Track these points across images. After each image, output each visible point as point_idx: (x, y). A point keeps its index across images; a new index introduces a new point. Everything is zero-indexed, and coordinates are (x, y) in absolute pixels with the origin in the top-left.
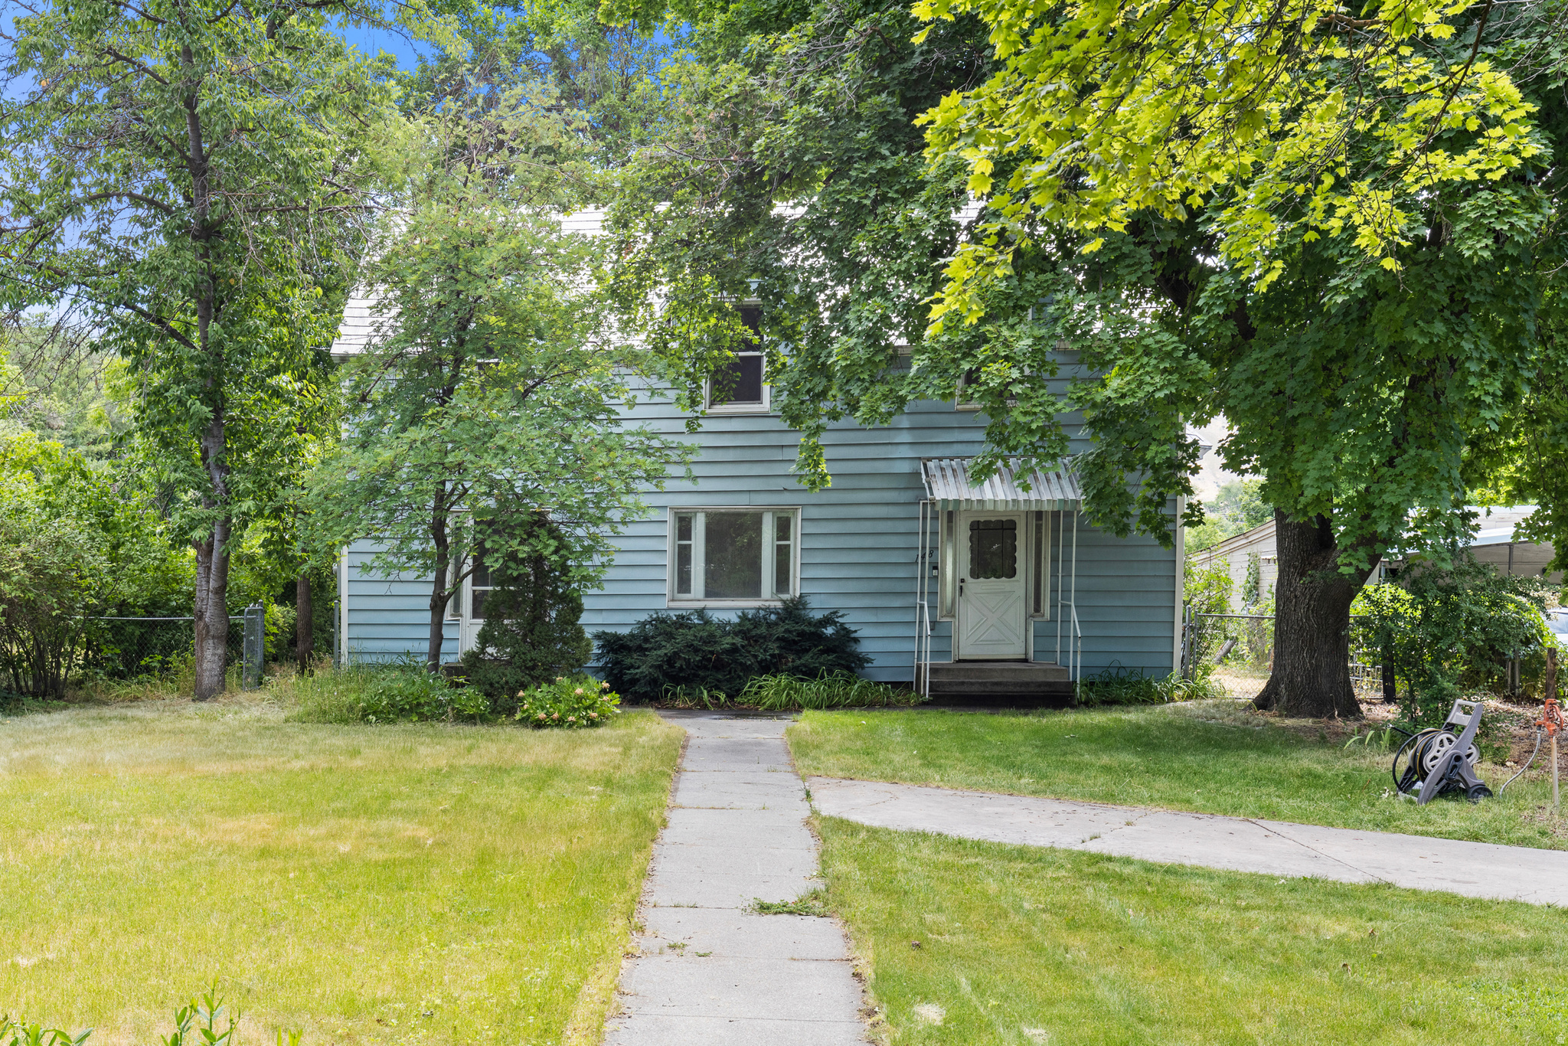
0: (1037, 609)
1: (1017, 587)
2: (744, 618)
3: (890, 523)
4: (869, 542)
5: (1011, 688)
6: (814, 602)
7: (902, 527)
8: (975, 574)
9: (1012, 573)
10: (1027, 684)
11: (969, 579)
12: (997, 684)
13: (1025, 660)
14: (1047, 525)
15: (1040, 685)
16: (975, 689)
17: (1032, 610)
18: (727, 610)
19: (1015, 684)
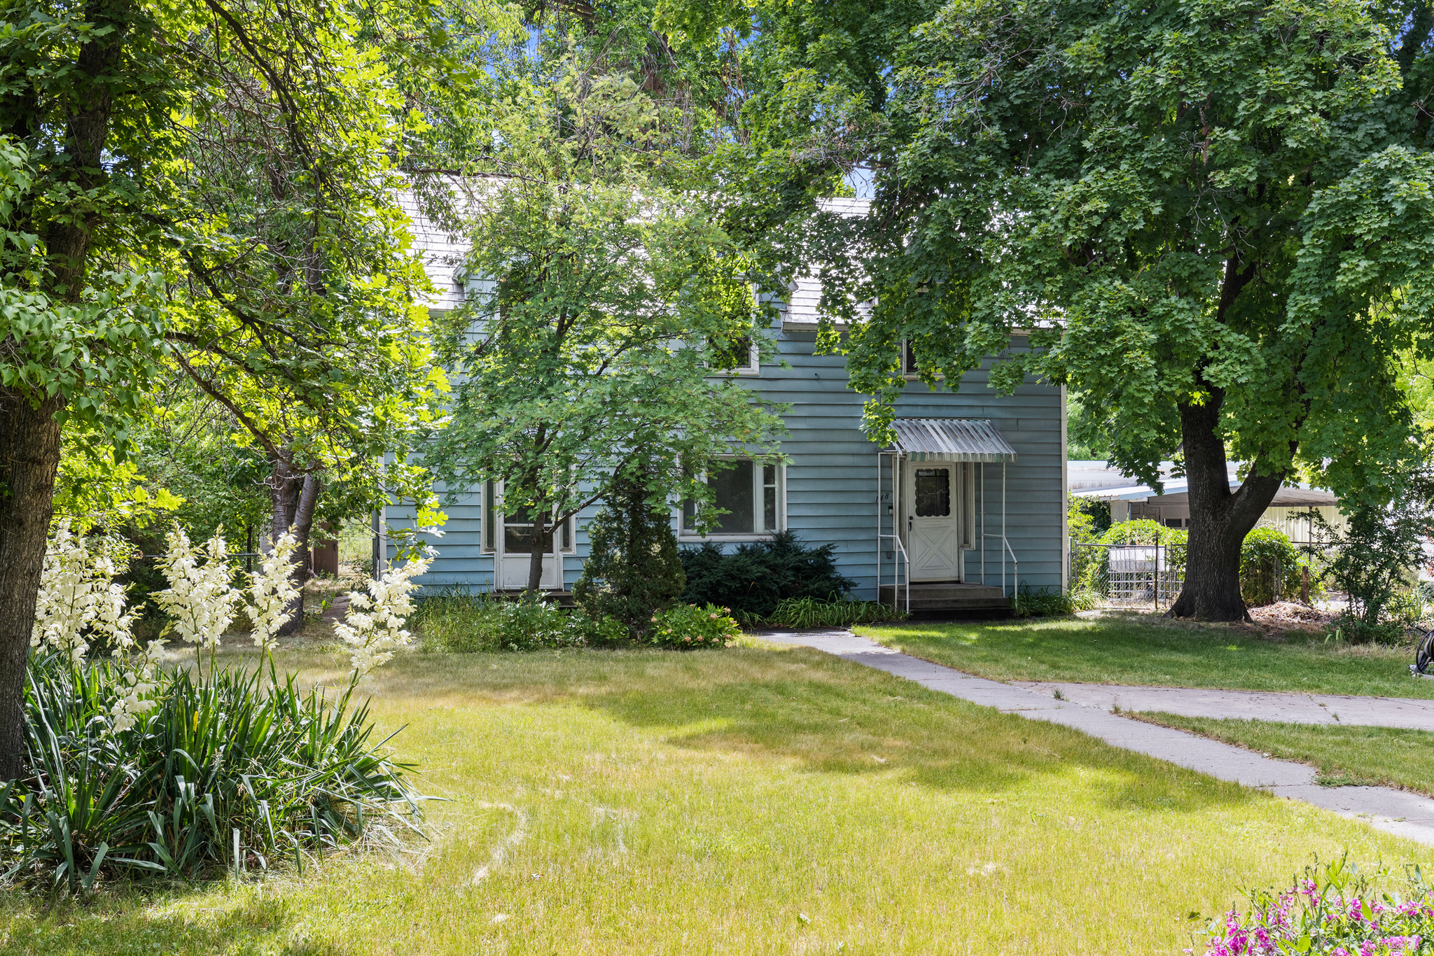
0: (966, 541)
1: (949, 524)
2: (743, 549)
3: (855, 470)
4: (839, 486)
5: (966, 605)
6: (800, 536)
7: (865, 473)
8: (920, 512)
9: (947, 512)
10: (977, 601)
11: (915, 516)
12: (955, 601)
13: (958, 582)
14: (972, 472)
15: (987, 601)
16: (940, 605)
17: (962, 541)
18: (730, 544)
19: (969, 601)
